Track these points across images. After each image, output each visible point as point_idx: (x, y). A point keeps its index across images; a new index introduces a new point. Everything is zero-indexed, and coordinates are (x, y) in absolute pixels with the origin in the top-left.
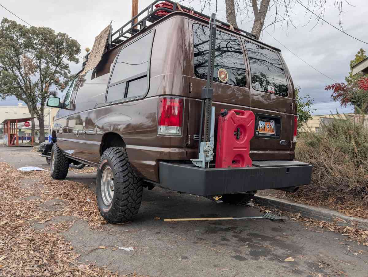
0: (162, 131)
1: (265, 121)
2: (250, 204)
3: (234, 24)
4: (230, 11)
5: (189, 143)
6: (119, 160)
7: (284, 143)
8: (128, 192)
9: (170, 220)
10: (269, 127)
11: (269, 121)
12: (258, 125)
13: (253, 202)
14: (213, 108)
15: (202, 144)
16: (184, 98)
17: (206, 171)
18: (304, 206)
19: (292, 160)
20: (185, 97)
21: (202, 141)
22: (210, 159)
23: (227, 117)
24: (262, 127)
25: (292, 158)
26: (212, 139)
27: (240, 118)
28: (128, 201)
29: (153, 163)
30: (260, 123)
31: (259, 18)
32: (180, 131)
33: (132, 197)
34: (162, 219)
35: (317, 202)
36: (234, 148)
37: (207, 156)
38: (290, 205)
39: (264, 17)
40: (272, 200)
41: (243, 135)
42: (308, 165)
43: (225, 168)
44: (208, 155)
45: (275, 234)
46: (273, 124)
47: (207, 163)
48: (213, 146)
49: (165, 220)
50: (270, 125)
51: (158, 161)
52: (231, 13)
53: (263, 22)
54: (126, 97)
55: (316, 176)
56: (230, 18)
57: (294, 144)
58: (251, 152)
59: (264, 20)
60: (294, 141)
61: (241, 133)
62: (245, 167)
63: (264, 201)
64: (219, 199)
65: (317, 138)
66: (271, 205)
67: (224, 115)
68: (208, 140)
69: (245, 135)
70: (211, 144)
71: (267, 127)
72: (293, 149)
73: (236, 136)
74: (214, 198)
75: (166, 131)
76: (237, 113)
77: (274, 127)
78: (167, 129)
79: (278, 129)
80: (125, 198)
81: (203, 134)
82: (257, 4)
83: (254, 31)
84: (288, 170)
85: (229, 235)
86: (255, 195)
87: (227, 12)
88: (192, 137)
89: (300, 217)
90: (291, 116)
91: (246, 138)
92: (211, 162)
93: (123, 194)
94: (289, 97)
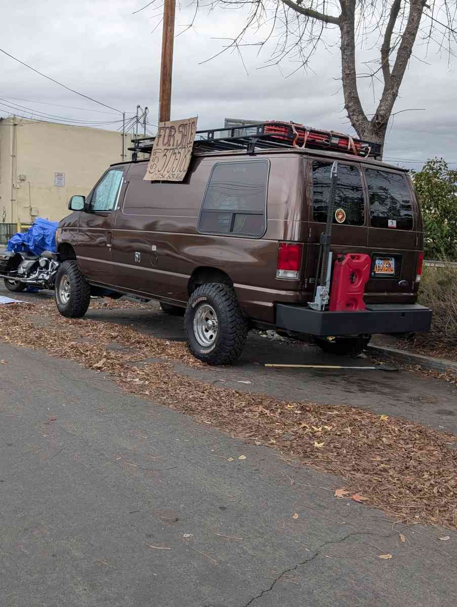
0: (280, 275)
1: (383, 260)
2: (361, 355)
3: (353, 92)
4: (348, 72)
5: (306, 287)
6: (224, 299)
7: (403, 284)
8: (235, 332)
9: (271, 365)
10: (387, 265)
11: (388, 259)
12: (375, 264)
13: (365, 353)
14: (331, 254)
15: (319, 287)
16: (303, 244)
17: (324, 314)
18: (425, 357)
19: (413, 303)
20: (304, 242)
21: (319, 285)
22: (325, 302)
23: (344, 262)
24: (379, 267)
25: (413, 300)
26: (328, 283)
27: (357, 263)
28: (235, 341)
29: (270, 305)
30: (377, 262)
31: (390, 87)
32: (298, 275)
33: (239, 338)
34: (262, 364)
35: (442, 353)
36: (349, 292)
37: (322, 300)
38: (409, 356)
39: (398, 85)
40: (389, 351)
41: (357, 279)
42: (428, 309)
43: (339, 310)
44: (324, 299)
45: (385, 380)
46: (392, 262)
47: (322, 306)
48: (328, 290)
49: (266, 365)
50: (389, 264)
51: (275, 303)
52: (348, 74)
53: (397, 91)
54: (232, 231)
55: (437, 321)
56: (348, 81)
57: (418, 284)
58: (365, 294)
59: (398, 88)
60: (417, 281)
61: (356, 277)
62: (358, 310)
63: (379, 353)
64: (333, 340)
65: (448, 277)
66: (388, 357)
67: (341, 260)
68: (324, 284)
69: (359, 280)
70: (326, 289)
71: (385, 266)
72: (415, 290)
73: (351, 280)
74: (328, 338)
75: (284, 275)
76: (353, 257)
77: (393, 266)
78: (286, 273)
79: (397, 268)
80: (233, 338)
81: (319, 277)
82: (388, 66)
83: (382, 108)
84: (403, 314)
85: (337, 379)
86: (369, 345)
87: (343, 71)
88: (308, 281)
89: (420, 369)
90: (415, 252)
91: (360, 283)
92: (326, 305)
93: (231, 334)
94: (414, 230)
